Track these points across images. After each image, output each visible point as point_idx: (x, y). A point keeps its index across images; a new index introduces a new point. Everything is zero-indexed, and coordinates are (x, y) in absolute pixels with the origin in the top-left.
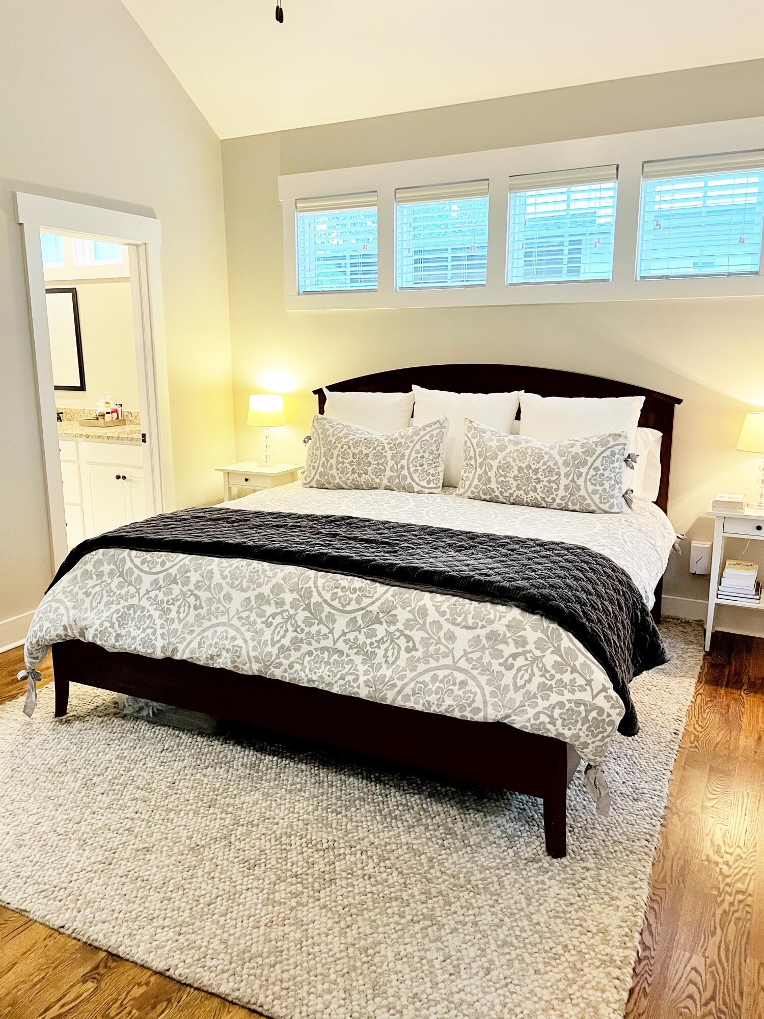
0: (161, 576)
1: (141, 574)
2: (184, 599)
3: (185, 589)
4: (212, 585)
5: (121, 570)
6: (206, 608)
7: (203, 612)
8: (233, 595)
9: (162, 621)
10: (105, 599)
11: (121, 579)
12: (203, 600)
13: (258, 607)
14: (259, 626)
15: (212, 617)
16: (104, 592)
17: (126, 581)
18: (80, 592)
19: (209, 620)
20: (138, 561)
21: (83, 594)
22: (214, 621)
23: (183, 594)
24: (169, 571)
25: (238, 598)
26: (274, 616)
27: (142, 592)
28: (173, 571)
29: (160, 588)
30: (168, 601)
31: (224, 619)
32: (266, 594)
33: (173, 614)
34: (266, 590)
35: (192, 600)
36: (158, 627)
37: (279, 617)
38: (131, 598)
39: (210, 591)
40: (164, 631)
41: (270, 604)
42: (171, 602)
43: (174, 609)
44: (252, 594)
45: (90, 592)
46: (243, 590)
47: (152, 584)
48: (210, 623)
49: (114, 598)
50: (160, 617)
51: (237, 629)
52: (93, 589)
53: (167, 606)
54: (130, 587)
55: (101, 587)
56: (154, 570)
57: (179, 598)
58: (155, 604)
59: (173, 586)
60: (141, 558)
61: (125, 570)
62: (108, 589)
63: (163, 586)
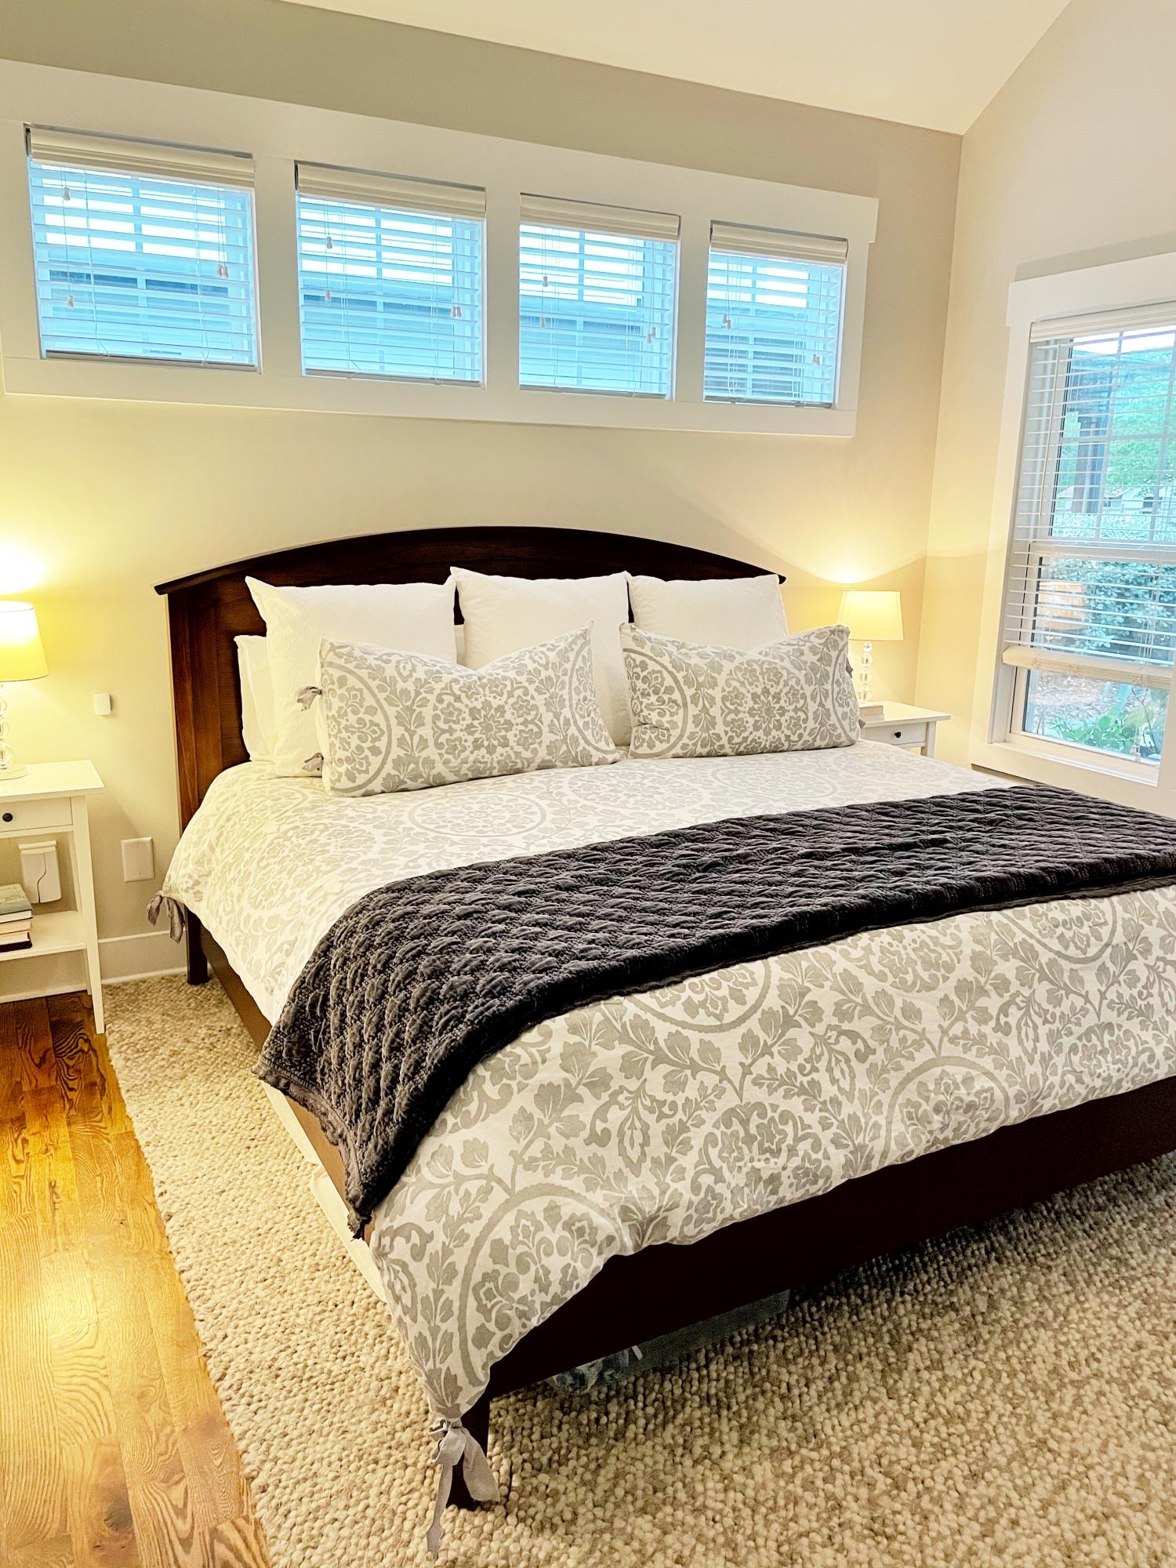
0: (753, 1023)
1: (707, 1037)
2: (831, 1051)
3: (820, 1029)
4: (871, 1001)
5: (652, 1048)
6: (880, 1050)
7: (879, 1058)
8: (918, 1004)
9: (817, 1114)
10: (657, 1129)
11: (664, 1068)
12: (867, 1035)
13: (971, 1007)
14: (993, 1038)
15: (902, 1061)
16: (644, 1114)
17: (684, 1067)
18: (577, 1143)
19: (899, 1068)
20: (677, 1012)
21: (588, 1142)
22: (909, 1066)
23: (820, 1040)
24: (765, 1005)
25: (927, 1004)
26: (1004, 1010)
27: (735, 1073)
28: (773, 1001)
29: (767, 1050)
30: (801, 1068)
31: (923, 1056)
32: (970, 979)
33: (829, 1091)
34: (964, 970)
35: (845, 1044)
36: (817, 1129)
37: (1013, 1009)
38: (719, 1097)
39: (872, 1013)
40: (834, 1129)
41: (986, 993)
42: (808, 1067)
43: (822, 1077)
44: (947, 988)
45: (606, 1131)
46: (930, 988)
47: (743, 1048)
48: (902, 1075)
49: (680, 1115)
50: (809, 1109)
51: (960, 1061)
52: (605, 1121)
53: (805, 1080)
54: (700, 1075)
55: (622, 1107)
56: (728, 1018)
57: (818, 1051)
58: (779, 1086)
59: (792, 1033)
60: (679, 1004)
61: (662, 1044)
62: (648, 1103)
63: (770, 1042)
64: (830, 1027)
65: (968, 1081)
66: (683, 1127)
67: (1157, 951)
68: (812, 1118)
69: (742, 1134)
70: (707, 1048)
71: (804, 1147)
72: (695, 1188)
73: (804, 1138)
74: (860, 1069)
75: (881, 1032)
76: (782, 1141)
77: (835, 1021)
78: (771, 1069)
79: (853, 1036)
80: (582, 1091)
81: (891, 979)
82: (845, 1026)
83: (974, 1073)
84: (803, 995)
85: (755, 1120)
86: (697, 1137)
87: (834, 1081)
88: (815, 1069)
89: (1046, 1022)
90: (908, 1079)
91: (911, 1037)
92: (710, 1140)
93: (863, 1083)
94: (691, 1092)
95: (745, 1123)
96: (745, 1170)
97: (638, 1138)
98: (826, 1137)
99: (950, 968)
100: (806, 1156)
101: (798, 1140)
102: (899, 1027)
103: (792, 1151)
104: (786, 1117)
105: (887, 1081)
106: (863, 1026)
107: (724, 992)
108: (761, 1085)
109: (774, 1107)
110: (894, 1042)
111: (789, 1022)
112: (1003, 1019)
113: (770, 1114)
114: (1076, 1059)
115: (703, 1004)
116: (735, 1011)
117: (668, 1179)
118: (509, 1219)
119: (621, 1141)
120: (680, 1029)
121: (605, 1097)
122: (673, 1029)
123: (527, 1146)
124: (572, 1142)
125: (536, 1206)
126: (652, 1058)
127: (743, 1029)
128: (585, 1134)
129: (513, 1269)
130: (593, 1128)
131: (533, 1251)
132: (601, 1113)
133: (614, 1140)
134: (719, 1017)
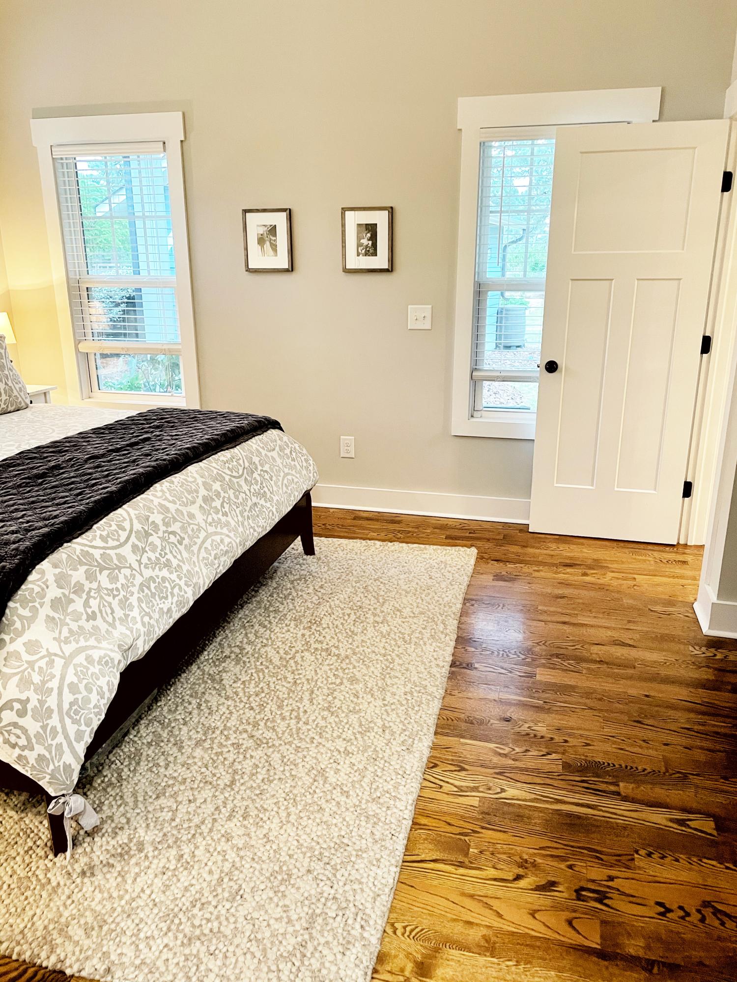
1: (117, 551)
2: (169, 543)
4: (175, 515)
6: (186, 537)
7: (186, 541)
9: (175, 574)
10: (115, 603)
11: (106, 572)
12: (179, 531)
14: (223, 519)
15: (195, 539)
16: (106, 598)
17: (114, 569)
18: (83, 622)
19: (195, 543)
21: (88, 621)
22: (199, 541)
23: (163, 539)
25: (194, 509)
31: (203, 535)
32: (206, 495)
34: (203, 492)
36: (177, 581)
37: (225, 504)
40: (184, 579)
41: (213, 500)
43: (169, 556)
45: (93, 612)
46: (193, 503)
51: (216, 533)
52: (90, 607)
53: (164, 560)
54: (123, 571)
55: (95, 598)
56: (122, 539)
57: (164, 545)
58: (156, 566)
59: (151, 539)
60: (98, 538)
61: (100, 561)
62: (105, 592)
63: (144, 546)
64: (164, 532)
65: (222, 541)
66: (127, 599)
67: (260, 468)
68: (174, 576)
69: (150, 594)
70: (120, 557)
71: (176, 590)
72: (143, 624)
73: (175, 587)
74: (181, 548)
75: (183, 528)
76: (167, 591)
77: (165, 529)
78: (149, 559)
79: (174, 533)
80: (72, 596)
81: (178, 503)
82: (170, 530)
83: (223, 537)
84: (148, 520)
85: (153, 586)
86: (133, 600)
87: (175, 557)
88: (166, 554)
89: (237, 507)
90: (200, 548)
91: (195, 527)
92: (140, 600)
93: (185, 555)
94: (122, 580)
95: (149, 588)
96: (157, 610)
97: (109, 611)
98: (182, 583)
99: (197, 491)
100: (178, 594)
101: (172, 588)
102: (189, 524)
103: (172, 593)
104: (164, 579)
105: (193, 551)
106: (176, 527)
107: (114, 527)
108: (148, 568)
109: (158, 577)
110: (190, 532)
111: (147, 534)
112: (223, 510)
113: (157, 580)
114: (250, 521)
115: (108, 536)
116: (123, 535)
117: (131, 625)
118: (71, 670)
119: (102, 616)
120: (104, 551)
121: (84, 596)
122: (102, 551)
123: (60, 633)
124: (80, 623)
125: (81, 659)
126: (98, 569)
127: (130, 543)
128: (84, 617)
129: (85, 693)
130: (87, 613)
131: (91, 680)
132: (86, 604)
133: (99, 615)
134: (118, 540)
